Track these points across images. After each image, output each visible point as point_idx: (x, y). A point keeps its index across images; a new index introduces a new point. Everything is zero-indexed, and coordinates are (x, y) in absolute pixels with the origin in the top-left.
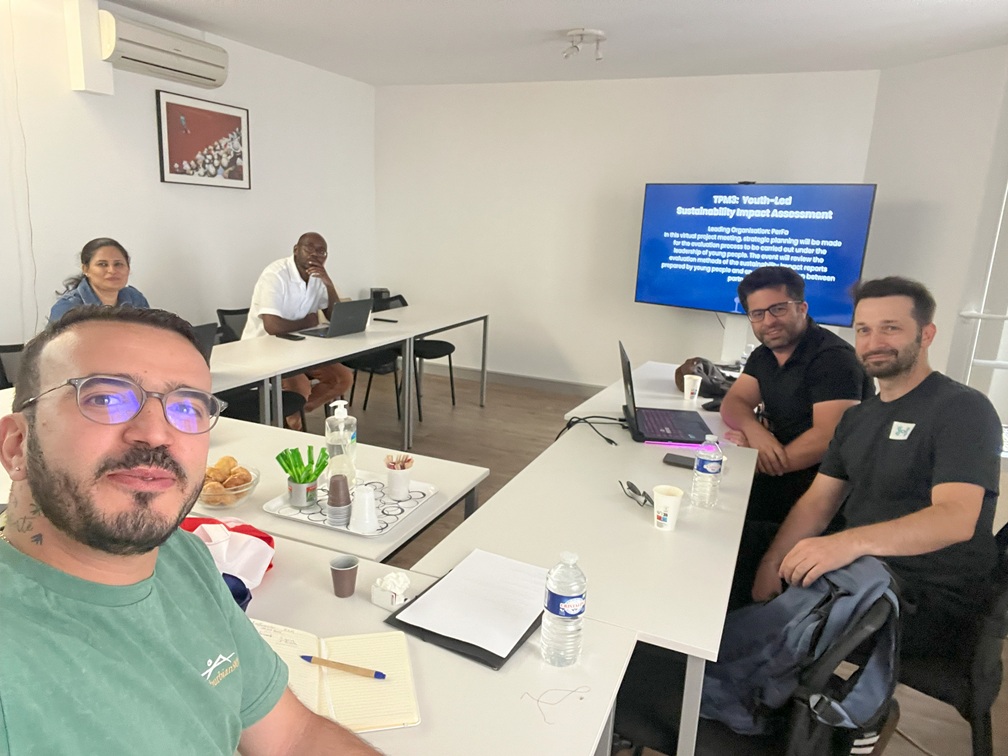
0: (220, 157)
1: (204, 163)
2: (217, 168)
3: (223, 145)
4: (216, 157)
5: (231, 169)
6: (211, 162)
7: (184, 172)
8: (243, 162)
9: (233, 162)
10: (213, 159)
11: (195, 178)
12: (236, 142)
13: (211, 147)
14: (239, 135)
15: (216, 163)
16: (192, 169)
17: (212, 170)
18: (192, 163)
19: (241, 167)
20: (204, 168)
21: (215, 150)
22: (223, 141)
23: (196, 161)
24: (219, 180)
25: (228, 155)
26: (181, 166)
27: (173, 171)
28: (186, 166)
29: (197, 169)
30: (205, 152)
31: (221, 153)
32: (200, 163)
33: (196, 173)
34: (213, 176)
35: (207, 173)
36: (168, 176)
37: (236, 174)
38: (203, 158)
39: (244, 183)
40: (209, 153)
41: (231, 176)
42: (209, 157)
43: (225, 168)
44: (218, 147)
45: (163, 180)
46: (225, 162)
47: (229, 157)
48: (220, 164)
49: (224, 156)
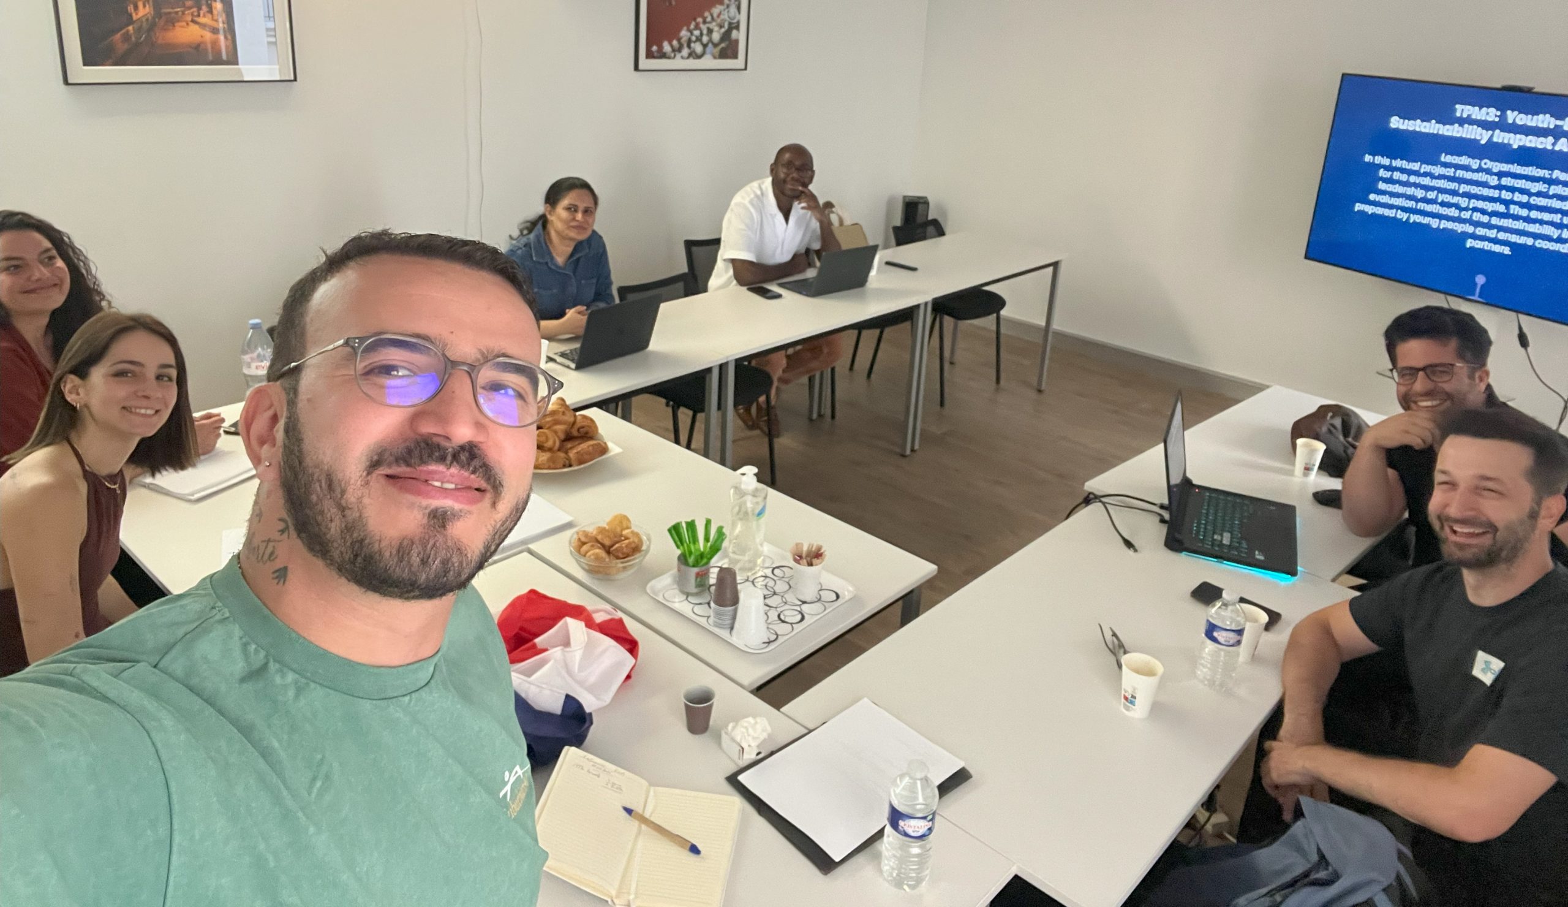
0: (710, 31)
1: (689, 42)
2: (705, 46)
3: (715, 15)
4: (705, 32)
5: (723, 45)
6: (699, 39)
7: (663, 55)
8: (740, 35)
9: (726, 36)
10: (702, 34)
11: (678, 62)
12: (733, 10)
13: (700, 20)
15: (705, 39)
16: (674, 50)
17: (698, 48)
18: (675, 43)
19: (737, 42)
20: (689, 46)
21: (705, 22)
22: (716, 11)
23: (679, 40)
24: (708, 62)
25: (721, 27)
26: (660, 47)
27: (650, 55)
28: (667, 47)
29: (680, 50)
30: (692, 26)
31: (713, 26)
32: (684, 40)
33: (678, 56)
34: (699, 57)
35: (693, 55)
36: (644, 63)
37: (728, 49)
38: (689, 34)
39: (739, 63)
40: (697, 27)
41: (723, 55)
42: (697, 33)
43: (715, 45)
44: (709, 19)
45: (636, 68)
46: (716, 37)
47: (723, 30)
48: (710, 41)
49: (716, 29)
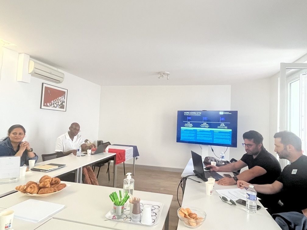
1: (54, 104)
3: (59, 99)
5: (61, 106)
12: (63, 99)
14: (64, 96)
19: (64, 105)
23: (51, 103)
24: (58, 109)
25: (61, 102)
28: (48, 104)
33: (51, 106)
34: (56, 107)
39: (64, 110)
40: (55, 101)
45: (41, 108)
48: (58, 104)
